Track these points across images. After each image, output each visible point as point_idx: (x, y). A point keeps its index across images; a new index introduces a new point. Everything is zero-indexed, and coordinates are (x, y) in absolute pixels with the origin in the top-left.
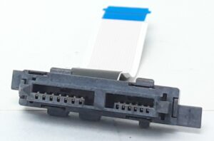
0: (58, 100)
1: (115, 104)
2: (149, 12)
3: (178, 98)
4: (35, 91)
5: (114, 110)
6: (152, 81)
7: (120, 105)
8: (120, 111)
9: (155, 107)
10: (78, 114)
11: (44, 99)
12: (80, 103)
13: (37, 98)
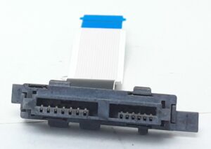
0: (63, 113)
1: (119, 114)
2: (125, 20)
3: (175, 105)
4: (38, 104)
5: (118, 120)
6: (149, 90)
7: (124, 114)
8: (124, 120)
9: (158, 114)
10: (78, 124)
11: (48, 112)
12: (85, 114)
13: (41, 111)
